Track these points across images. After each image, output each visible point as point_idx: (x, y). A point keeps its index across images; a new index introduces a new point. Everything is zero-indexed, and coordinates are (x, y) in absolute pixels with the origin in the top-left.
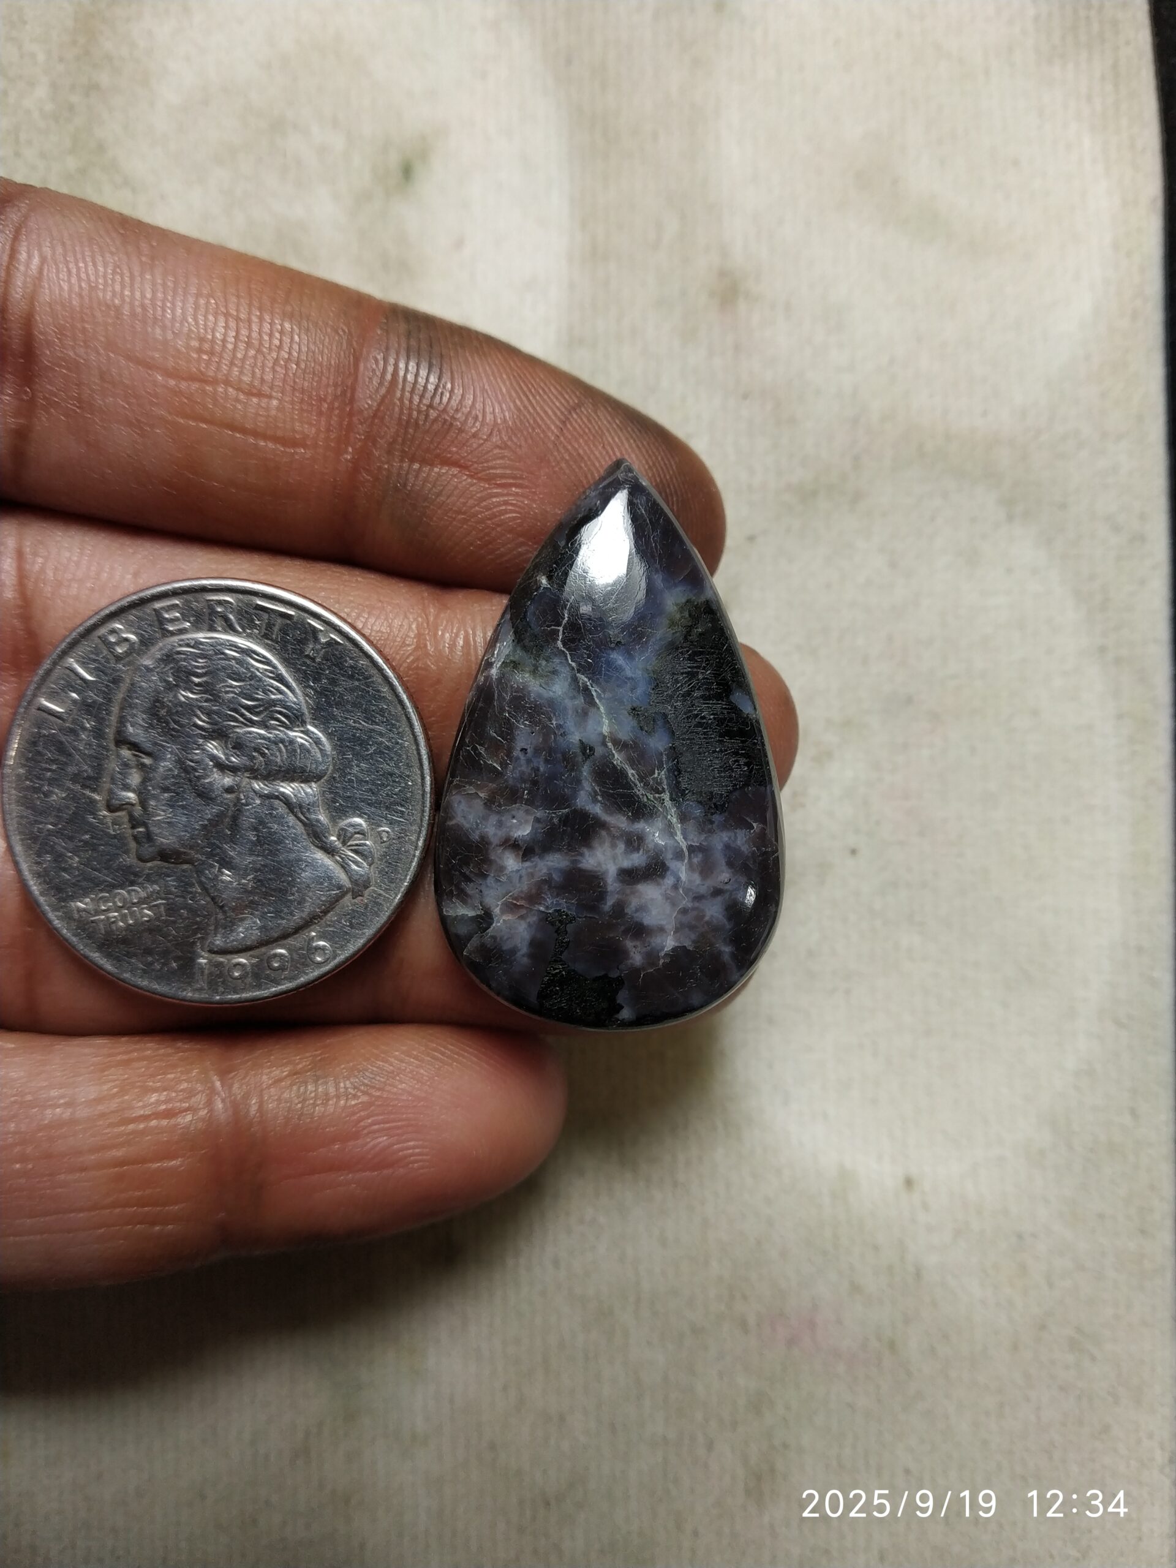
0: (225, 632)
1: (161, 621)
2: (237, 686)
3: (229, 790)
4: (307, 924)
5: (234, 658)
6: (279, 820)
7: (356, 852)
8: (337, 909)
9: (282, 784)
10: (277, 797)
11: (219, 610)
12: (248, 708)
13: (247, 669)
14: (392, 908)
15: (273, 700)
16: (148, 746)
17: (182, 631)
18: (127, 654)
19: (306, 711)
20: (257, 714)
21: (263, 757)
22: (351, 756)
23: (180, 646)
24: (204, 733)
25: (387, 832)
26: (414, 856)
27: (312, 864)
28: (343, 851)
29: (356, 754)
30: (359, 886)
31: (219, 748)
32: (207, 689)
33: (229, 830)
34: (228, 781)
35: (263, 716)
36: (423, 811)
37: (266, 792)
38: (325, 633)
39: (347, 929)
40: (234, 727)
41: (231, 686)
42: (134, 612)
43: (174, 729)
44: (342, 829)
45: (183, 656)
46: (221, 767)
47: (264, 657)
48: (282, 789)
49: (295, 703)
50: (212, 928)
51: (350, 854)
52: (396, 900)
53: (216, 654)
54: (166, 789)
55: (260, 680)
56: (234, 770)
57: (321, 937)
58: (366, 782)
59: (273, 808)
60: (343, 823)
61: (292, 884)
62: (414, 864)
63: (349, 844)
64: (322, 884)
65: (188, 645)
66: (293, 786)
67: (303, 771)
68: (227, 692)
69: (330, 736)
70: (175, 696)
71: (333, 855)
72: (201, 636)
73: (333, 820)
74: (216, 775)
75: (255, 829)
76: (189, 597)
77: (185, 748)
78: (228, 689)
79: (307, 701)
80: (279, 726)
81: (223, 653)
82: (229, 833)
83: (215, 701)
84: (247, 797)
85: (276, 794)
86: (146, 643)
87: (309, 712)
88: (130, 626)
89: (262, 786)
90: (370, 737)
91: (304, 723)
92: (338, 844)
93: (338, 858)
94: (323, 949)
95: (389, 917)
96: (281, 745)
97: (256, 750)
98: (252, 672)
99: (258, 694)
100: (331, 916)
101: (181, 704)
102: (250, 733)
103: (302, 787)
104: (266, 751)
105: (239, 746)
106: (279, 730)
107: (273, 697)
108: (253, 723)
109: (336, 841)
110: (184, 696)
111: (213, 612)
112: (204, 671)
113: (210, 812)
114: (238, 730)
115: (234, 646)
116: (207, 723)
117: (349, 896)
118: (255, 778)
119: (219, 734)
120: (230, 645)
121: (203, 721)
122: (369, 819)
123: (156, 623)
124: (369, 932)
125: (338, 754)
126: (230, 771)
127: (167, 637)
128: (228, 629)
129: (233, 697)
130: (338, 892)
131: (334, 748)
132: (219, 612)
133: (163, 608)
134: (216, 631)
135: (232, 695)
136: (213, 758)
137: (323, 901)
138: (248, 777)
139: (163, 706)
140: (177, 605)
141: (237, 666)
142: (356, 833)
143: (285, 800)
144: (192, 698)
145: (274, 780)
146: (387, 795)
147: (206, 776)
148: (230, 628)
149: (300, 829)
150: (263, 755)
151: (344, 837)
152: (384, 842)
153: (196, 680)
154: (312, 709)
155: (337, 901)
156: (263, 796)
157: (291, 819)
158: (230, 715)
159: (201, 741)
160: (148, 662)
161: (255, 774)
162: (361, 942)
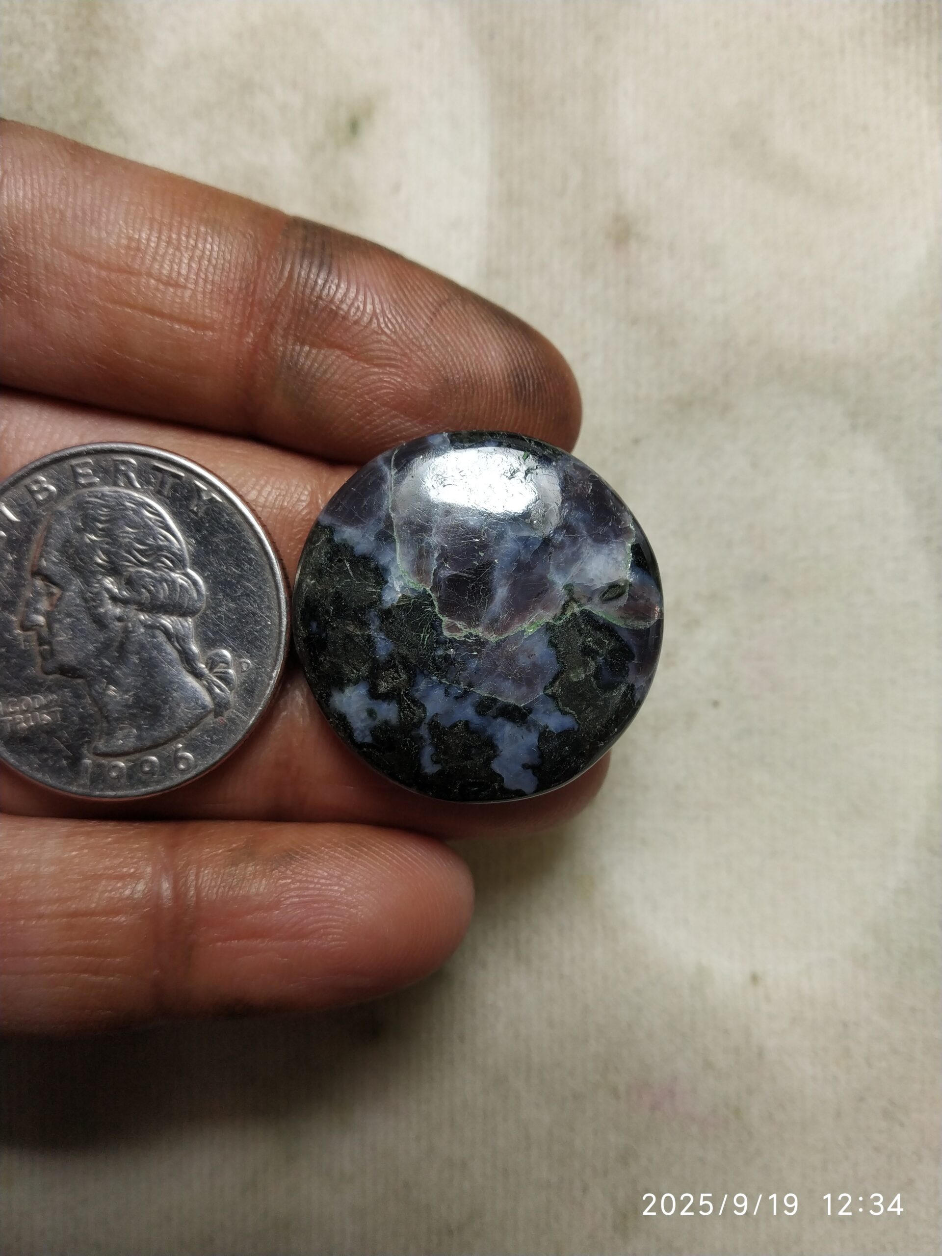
0: (126, 487)
1: (76, 475)
2: (132, 532)
3: (120, 619)
4: (175, 738)
5: (133, 510)
6: (158, 647)
7: (220, 678)
8: (201, 726)
9: (163, 617)
10: (158, 628)
11: (123, 468)
12: (139, 551)
13: (142, 519)
14: (247, 728)
15: (160, 545)
16: (57, 579)
17: (91, 485)
18: (46, 501)
19: (187, 556)
20: (146, 556)
21: (150, 593)
22: (222, 597)
23: (90, 496)
24: (103, 571)
25: (248, 663)
26: (269, 685)
27: (182, 687)
28: (209, 676)
29: (226, 595)
30: (220, 706)
31: (115, 583)
32: (107, 533)
33: (118, 653)
34: (118, 611)
35: (151, 559)
36: (279, 647)
37: (150, 623)
38: (208, 492)
39: (208, 744)
40: (128, 566)
41: (128, 533)
42: (54, 466)
43: (79, 566)
44: (210, 658)
45: (91, 506)
46: (115, 599)
47: (156, 510)
48: (163, 621)
49: (179, 549)
50: (97, 734)
51: (215, 679)
52: (251, 722)
53: (118, 505)
54: (69, 615)
55: (151, 529)
56: (125, 602)
57: (186, 748)
58: (233, 619)
59: (154, 637)
60: (211, 653)
61: (165, 702)
62: (268, 692)
63: (215, 671)
64: (190, 703)
65: (96, 497)
66: (172, 619)
67: (181, 606)
68: (124, 537)
69: (206, 579)
70: (82, 538)
71: (201, 680)
72: (106, 489)
73: (203, 650)
74: (110, 607)
75: (138, 653)
76: (100, 457)
77: (87, 583)
78: (125, 535)
79: (188, 550)
80: (165, 568)
81: (123, 505)
82: (117, 655)
83: (114, 544)
84: (134, 626)
85: (158, 625)
86: (63, 492)
87: (190, 558)
88: (50, 478)
89: (147, 617)
90: (238, 582)
91: (184, 566)
92: (206, 671)
93: (205, 683)
94: (187, 759)
95: (244, 736)
96: (165, 584)
97: (144, 587)
98: (146, 522)
99: (149, 540)
100: (195, 732)
101: (87, 545)
102: (139, 572)
103: (180, 622)
104: (152, 588)
105: (130, 583)
106: (164, 572)
107: (161, 543)
108: (143, 564)
109: (204, 668)
110: (90, 539)
111: (117, 470)
112: (108, 518)
113: (102, 637)
114: (131, 569)
115: (132, 499)
116: (107, 562)
117: (212, 715)
118: (142, 610)
119: (114, 570)
120: (130, 498)
121: (101, 559)
122: (233, 651)
123: (72, 477)
124: (226, 748)
125: (211, 594)
126: (123, 604)
127: (80, 489)
128: (129, 485)
129: (129, 542)
130: (203, 711)
131: (209, 589)
132: (123, 470)
133: (78, 465)
134: (119, 486)
135: (128, 540)
136: (108, 591)
137: (190, 718)
138: (136, 609)
139: (72, 546)
140: (89, 463)
141: (134, 516)
142: (221, 662)
143: (166, 631)
144: (95, 541)
145: (157, 613)
146: (250, 631)
147: (101, 605)
148: (130, 484)
149: (175, 655)
150: (149, 591)
151: (212, 664)
152: (244, 672)
153: (100, 526)
154: (193, 555)
155: (202, 719)
156: (146, 626)
157: (169, 648)
158: (126, 557)
159: (100, 577)
160: (62, 508)
161: (142, 607)
162: (219, 756)
